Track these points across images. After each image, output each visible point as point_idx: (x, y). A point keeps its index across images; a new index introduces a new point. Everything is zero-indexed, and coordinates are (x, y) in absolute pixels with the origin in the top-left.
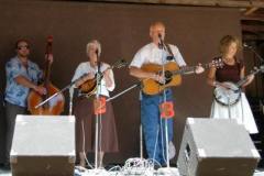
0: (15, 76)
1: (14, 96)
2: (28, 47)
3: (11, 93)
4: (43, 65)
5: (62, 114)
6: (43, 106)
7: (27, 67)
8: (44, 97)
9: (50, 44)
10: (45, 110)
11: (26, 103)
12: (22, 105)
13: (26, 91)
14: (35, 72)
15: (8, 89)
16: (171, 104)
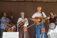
0: (3, 21)
1: (3, 27)
2: (6, 14)
3: (2, 26)
4: (10, 19)
5: (15, 32)
6: (10, 29)
7: (6, 19)
8: (11, 27)
9: (12, 13)
10: (11, 30)
11: (6, 29)
12: (5, 29)
13: (6, 26)
14: (8, 21)
15: (1, 25)
16: (44, 28)
